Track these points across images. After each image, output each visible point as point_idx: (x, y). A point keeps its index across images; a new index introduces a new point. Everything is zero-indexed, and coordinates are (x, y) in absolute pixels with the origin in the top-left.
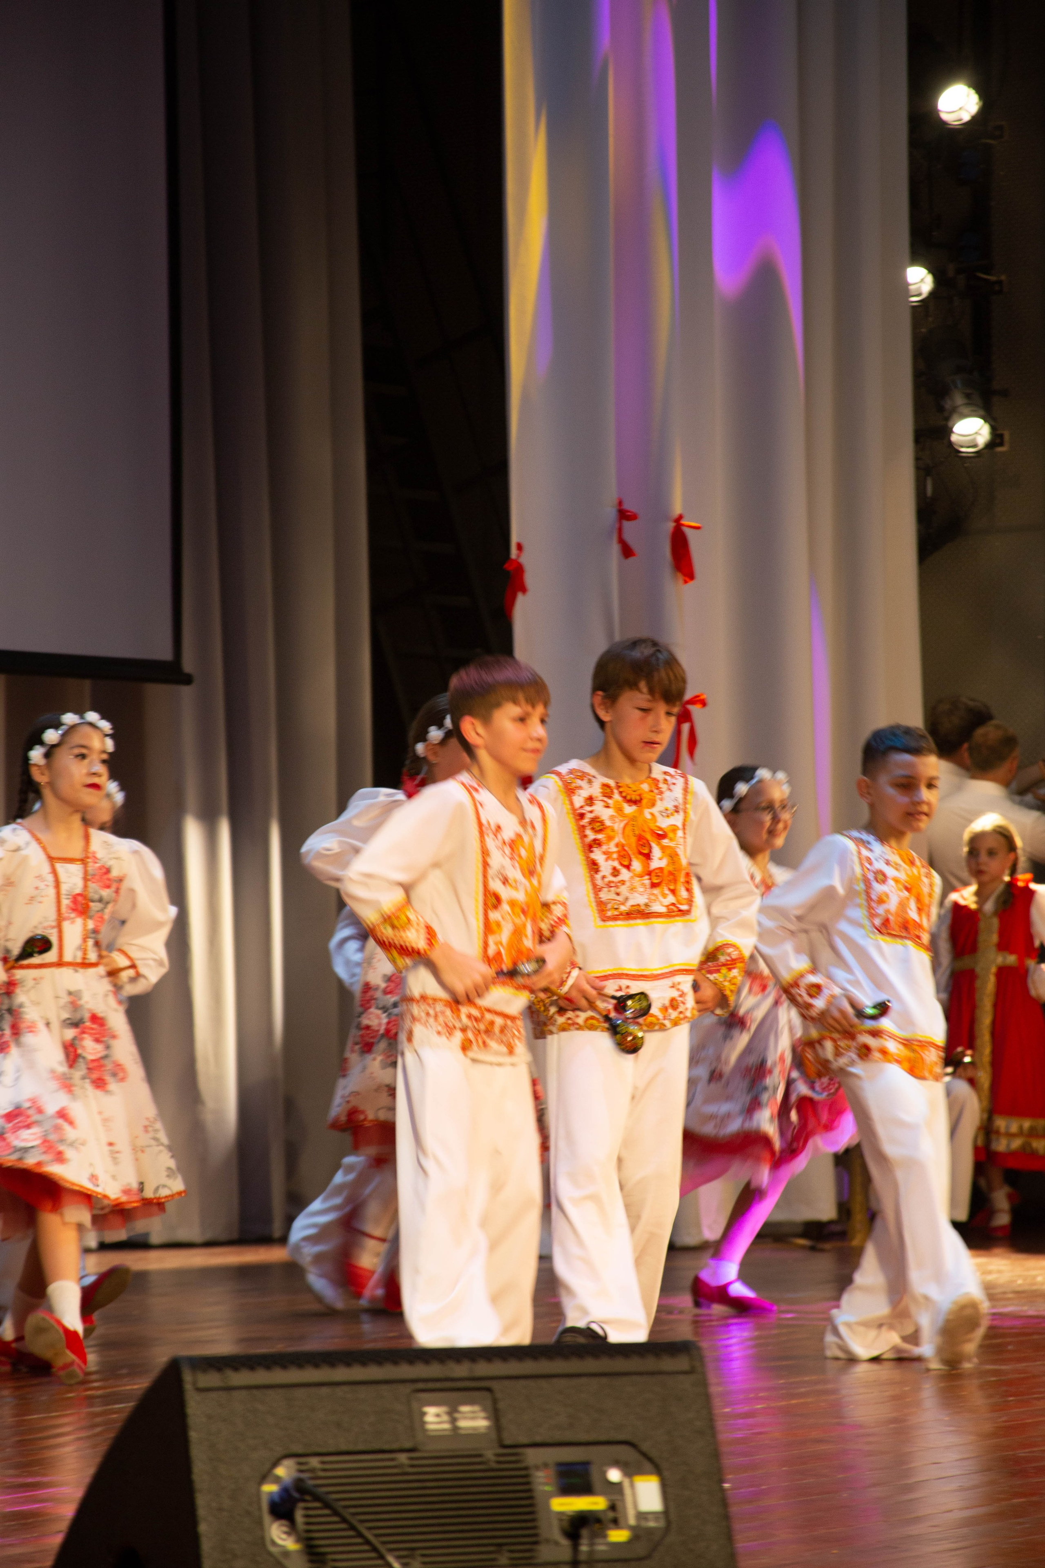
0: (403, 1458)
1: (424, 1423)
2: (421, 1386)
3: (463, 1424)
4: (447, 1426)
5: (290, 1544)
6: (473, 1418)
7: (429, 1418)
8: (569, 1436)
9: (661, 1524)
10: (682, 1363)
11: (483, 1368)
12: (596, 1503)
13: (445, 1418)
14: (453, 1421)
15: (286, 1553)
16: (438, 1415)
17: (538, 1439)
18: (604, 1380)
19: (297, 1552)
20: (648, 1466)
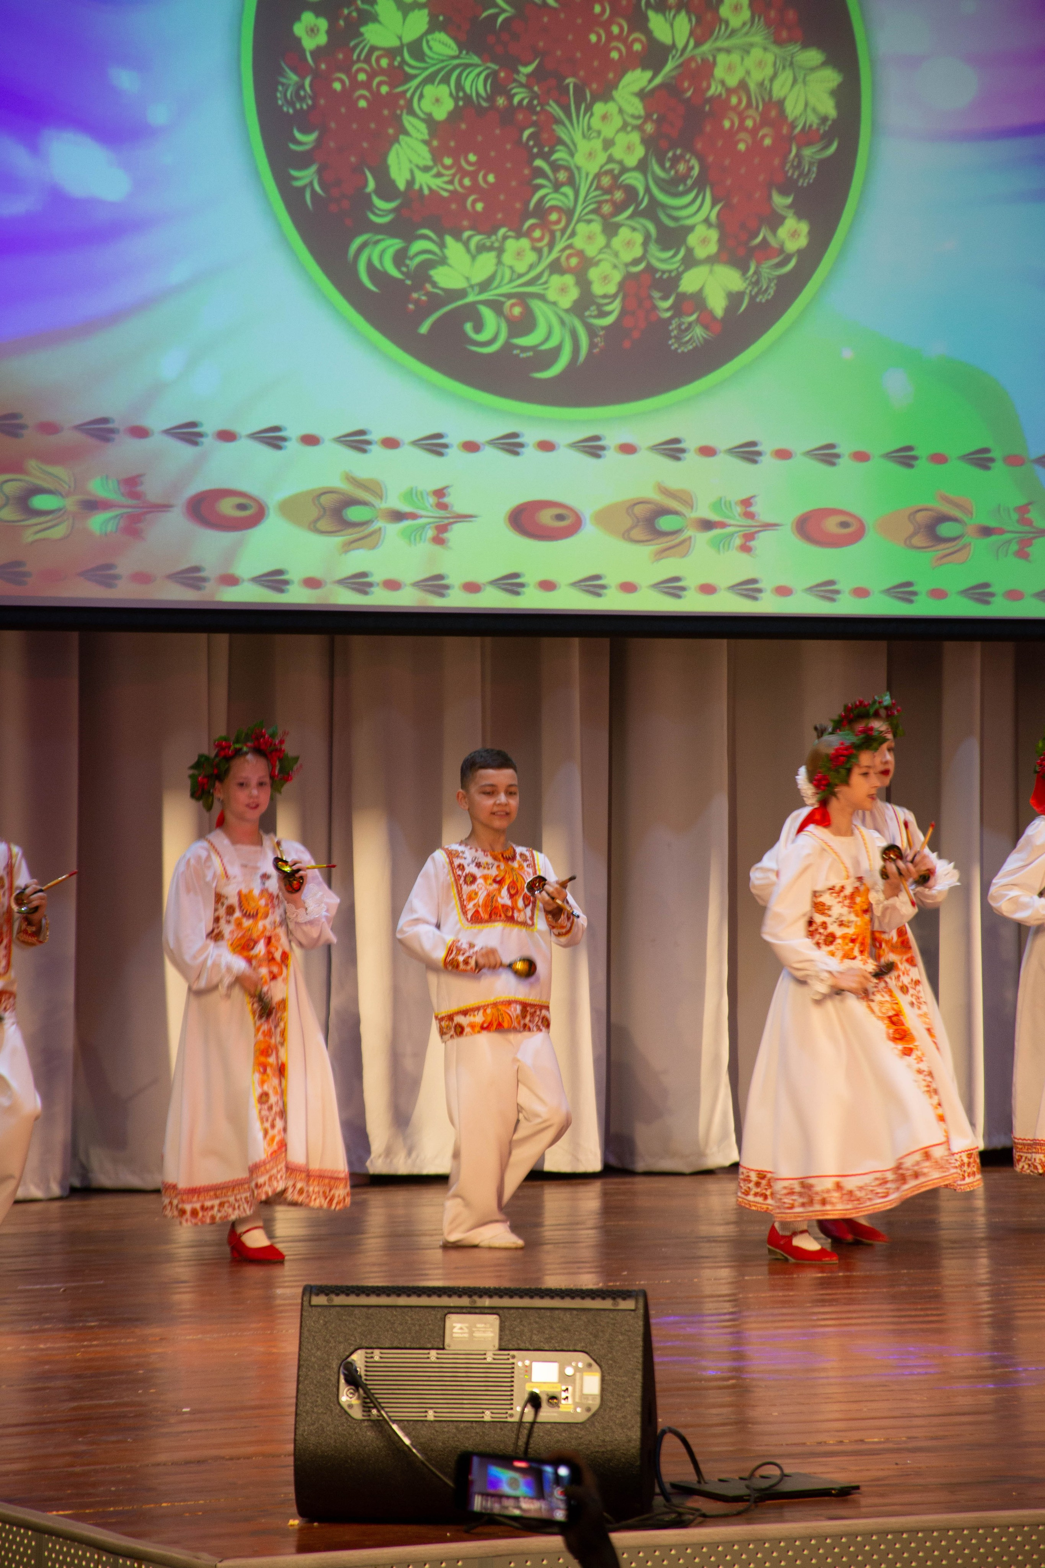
0: (433, 1353)
1: (452, 1333)
2: (453, 1310)
3: (476, 1335)
4: (466, 1335)
5: (355, 1401)
6: (484, 1332)
7: (455, 1330)
8: (542, 1345)
9: (598, 1402)
10: (629, 1304)
11: (496, 1302)
12: (556, 1387)
13: (466, 1330)
14: (471, 1332)
15: (351, 1406)
16: (461, 1329)
17: (522, 1346)
18: (575, 1312)
19: (357, 1405)
20: (595, 1366)
